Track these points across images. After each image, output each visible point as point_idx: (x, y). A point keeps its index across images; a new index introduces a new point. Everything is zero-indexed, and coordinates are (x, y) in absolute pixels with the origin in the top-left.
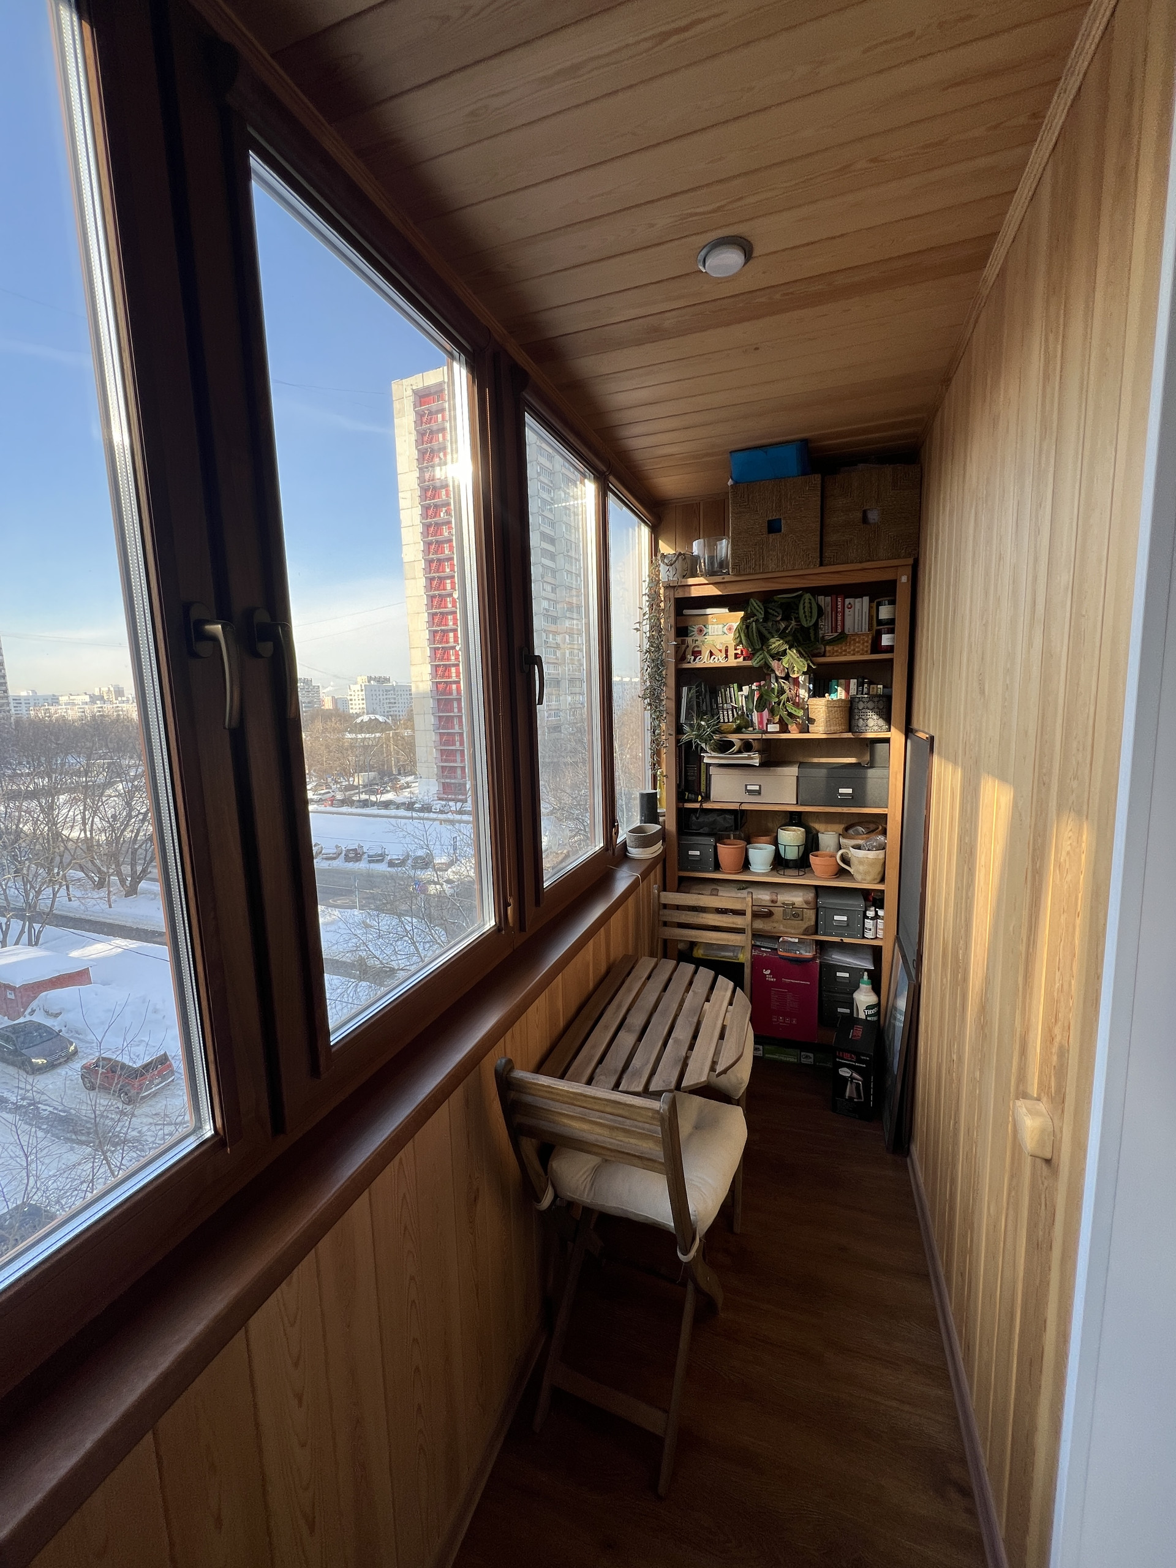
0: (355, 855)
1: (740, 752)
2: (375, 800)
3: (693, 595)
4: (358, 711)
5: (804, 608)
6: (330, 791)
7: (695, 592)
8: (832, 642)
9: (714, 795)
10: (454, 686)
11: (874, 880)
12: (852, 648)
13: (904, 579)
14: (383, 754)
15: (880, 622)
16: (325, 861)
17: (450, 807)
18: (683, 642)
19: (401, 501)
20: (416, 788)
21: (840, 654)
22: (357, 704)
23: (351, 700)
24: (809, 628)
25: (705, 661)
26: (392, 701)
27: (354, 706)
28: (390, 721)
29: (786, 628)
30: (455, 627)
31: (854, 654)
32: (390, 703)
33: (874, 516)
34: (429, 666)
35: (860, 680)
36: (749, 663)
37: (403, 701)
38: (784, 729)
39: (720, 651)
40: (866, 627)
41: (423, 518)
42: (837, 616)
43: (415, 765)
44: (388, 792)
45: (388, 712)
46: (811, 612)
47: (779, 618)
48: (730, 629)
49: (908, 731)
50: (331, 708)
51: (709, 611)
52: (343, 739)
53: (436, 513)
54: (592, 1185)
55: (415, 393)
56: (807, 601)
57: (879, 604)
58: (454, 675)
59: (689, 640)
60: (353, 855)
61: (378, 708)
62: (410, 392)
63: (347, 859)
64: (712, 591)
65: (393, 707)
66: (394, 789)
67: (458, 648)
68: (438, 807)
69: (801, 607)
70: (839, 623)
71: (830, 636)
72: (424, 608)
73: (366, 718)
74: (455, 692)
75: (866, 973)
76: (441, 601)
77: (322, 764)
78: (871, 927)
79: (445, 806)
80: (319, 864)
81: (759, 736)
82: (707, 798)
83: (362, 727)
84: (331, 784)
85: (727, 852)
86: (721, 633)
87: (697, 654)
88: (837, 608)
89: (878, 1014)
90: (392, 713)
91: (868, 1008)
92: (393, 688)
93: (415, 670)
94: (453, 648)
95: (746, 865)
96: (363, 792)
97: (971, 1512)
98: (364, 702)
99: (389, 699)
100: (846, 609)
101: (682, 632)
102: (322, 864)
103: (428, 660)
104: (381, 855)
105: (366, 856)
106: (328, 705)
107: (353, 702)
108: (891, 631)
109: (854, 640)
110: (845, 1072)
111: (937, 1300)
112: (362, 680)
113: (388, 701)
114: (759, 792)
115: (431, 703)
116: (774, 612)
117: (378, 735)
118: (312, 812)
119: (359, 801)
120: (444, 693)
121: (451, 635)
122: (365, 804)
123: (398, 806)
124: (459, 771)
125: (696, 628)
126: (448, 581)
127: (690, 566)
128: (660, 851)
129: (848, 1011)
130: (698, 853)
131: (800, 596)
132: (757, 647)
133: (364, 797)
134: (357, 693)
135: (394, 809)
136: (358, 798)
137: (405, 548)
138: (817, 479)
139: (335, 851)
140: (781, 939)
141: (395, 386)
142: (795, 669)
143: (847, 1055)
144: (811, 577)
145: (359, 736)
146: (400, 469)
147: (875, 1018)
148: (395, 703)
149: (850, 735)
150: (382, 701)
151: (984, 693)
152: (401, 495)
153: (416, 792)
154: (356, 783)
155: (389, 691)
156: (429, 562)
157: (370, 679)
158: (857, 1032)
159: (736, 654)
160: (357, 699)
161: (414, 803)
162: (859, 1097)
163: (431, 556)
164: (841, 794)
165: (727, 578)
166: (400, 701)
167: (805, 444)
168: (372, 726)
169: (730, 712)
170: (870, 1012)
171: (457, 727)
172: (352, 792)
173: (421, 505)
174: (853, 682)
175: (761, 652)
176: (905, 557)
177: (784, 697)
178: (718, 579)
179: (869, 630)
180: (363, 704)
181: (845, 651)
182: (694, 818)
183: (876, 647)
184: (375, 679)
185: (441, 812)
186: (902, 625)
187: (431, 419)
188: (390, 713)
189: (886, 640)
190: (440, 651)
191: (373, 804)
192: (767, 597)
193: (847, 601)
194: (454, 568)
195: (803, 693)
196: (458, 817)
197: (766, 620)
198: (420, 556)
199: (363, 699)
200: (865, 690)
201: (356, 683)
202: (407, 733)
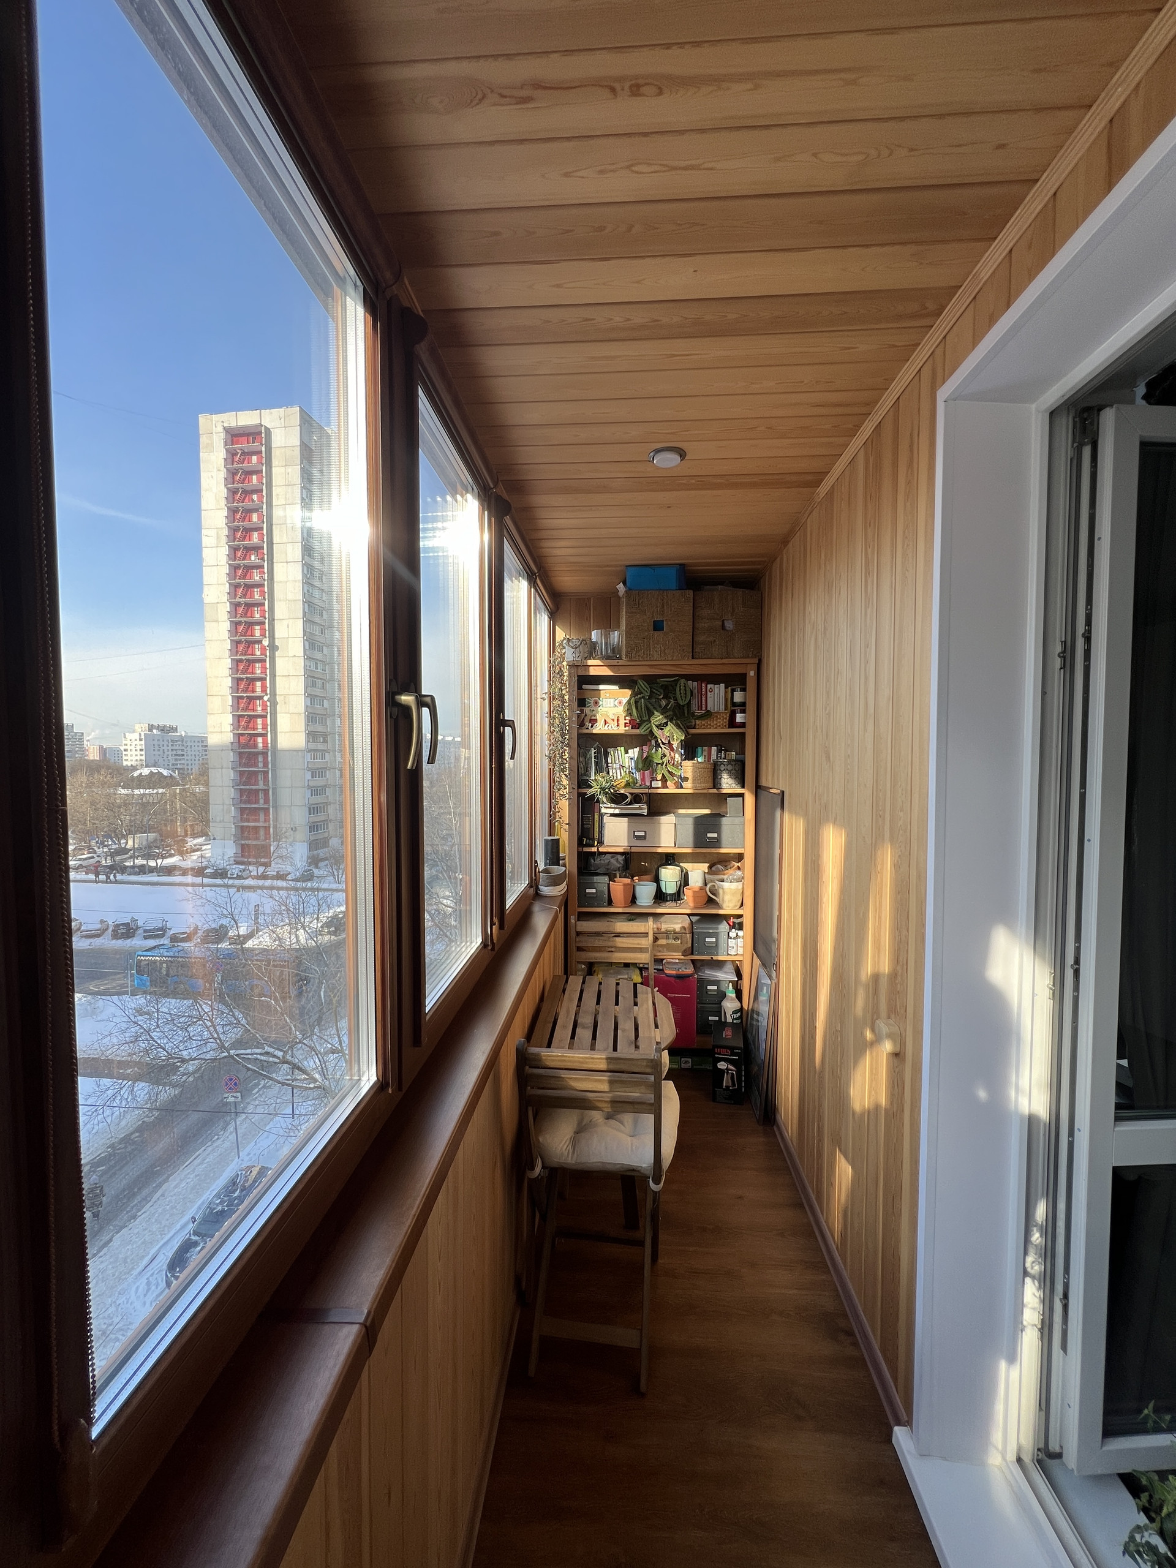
0: (127, 931)
1: (631, 803)
2: (155, 865)
3: (591, 674)
4: (134, 763)
5: (680, 690)
6: (94, 855)
7: (593, 672)
8: (700, 717)
9: (607, 839)
10: (260, 740)
11: (736, 906)
12: (715, 722)
13: (752, 673)
14: (165, 813)
15: (734, 704)
16: (84, 939)
17: (250, 872)
18: (582, 711)
19: (204, 538)
20: (208, 851)
21: (706, 727)
22: (133, 755)
23: (126, 750)
24: (683, 706)
25: (599, 729)
26: (180, 752)
27: (129, 758)
28: (176, 774)
29: (667, 705)
30: (263, 676)
31: (716, 728)
32: (176, 755)
33: (729, 625)
34: (231, 716)
35: (719, 747)
36: (637, 731)
37: (193, 753)
38: (665, 786)
39: (613, 720)
40: (722, 707)
41: (230, 559)
42: (701, 698)
43: (207, 824)
44: (172, 856)
45: (173, 765)
46: (686, 694)
47: (661, 697)
48: (620, 703)
49: (758, 789)
50: (98, 759)
51: (601, 687)
52: (115, 794)
53: (246, 555)
54: (574, 1149)
55: (227, 430)
56: (682, 684)
57: (733, 691)
58: (260, 727)
59: (587, 710)
60: (124, 931)
61: (161, 760)
62: (220, 429)
63: (116, 935)
64: (606, 672)
65: (180, 760)
66: (181, 853)
67: (266, 698)
68: (236, 871)
69: (678, 689)
70: (704, 703)
71: (698, 713)
72: (227, 654)
73: (146, 771)
74: (260, 745)
75: (731, 984)
76: (248, 648)
77: (85, 824)
78: (734, 946)
79: (244, 871)
80: (78, 943)
81: (646, 791)
82: (601, 842)
83: (141, 782)
84: (96, 849)
85: (618, 887)
86: (612, 705)
87: (594, 722)
88: (702, 691)
89: (741, 1017)
90: (179, 766)
91: (734, 1013)
92: (182, 739)
93: (211, 721)
94: (261, 698)
95: (633, 900)
96: (138, 856)
97: (855, 1344)
98: (143, 753)
99: (176, 750)
100: (708, 693)
101: (582, 703)
102: (80, 944)
103: (229, 709)
104: (161, 929)
105: (141, 931)
106: (94, 755)
107: (129, 753)
108: (743, 712)
109: (717, 716)
110: (722, 1065)
111: (811, 1218)
112: (141, 728)
113: (175, 752)
114: (644, 838)
115: (231, 756)
116: (656, 692)
117: (161, 791)
118: (74, 881)
119: (133, 867)
120: (247, 746)
121: (259, 684)
122: (142, 870)
123: (184, 872)
124: (262, 832)
125: (592, 701)
126: (257, 627)
127: (591, 650)
128: (565, 889)
129: (717, 1018)
130: (594, 891)
131: (678, 680)
132: (645, 719)
133: (140, 862)
134: (134, 743)
135: (179, 875)
136: (132, 864)
137: (206, 588)
138: (690, 593)
139: (99, 926)
140: (665, 961)
141: (203, 419)
142: (675, 737)
143: (723, 1051)
144: (685, 666)
145: (136, 792)
146: (204, 505)
147: (738, 1021)
148: (183, 755)
149: (715, 791)
150: (166, 753)
151: (829, 758)
152: (204, 532)
153: (207, 855)
154: (128, 847)
155: (176, 741)
156: (235, 606)
157: (151, 728)
158: (728, 1033)
159: (625, 723)
160: (134, 749)
161: (206, 868)
162: (734, 1085)
163: (238, 600)
164: (709, 838)
165: (621, 662)
166: (189, 753)
167: (682, 568)
168: (153, 781)
169: (618, 771)
170: (736, 1016)
171: (261, 783)
172: (125, 857)
173: (229, 546)
174: (714, 749)
175: (647, 723)
176: (752, 657)
177: (665, 759)
178: (614, 662)
179: (725, 710)
180: (142, 755)
181: (710, 725)
182: (592, 861)
183: (732, 723)
184: (158, 728)
185: (239, 877)
186: (751, 707)
187: (244, 459)
188: (176, 767)
189: (739, 718)
190: (244, 701)
191: (152, 870)
192: (650, 679)
193: (709, 686)
194: (264, 614)
195: (677, 757)
196: (261, 883)
197: (650, 697)
198: (225, 598)
199: (141, 750)
200: (723, 756)
201: (134, 731)
202: (199, 789)
